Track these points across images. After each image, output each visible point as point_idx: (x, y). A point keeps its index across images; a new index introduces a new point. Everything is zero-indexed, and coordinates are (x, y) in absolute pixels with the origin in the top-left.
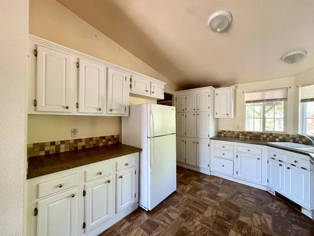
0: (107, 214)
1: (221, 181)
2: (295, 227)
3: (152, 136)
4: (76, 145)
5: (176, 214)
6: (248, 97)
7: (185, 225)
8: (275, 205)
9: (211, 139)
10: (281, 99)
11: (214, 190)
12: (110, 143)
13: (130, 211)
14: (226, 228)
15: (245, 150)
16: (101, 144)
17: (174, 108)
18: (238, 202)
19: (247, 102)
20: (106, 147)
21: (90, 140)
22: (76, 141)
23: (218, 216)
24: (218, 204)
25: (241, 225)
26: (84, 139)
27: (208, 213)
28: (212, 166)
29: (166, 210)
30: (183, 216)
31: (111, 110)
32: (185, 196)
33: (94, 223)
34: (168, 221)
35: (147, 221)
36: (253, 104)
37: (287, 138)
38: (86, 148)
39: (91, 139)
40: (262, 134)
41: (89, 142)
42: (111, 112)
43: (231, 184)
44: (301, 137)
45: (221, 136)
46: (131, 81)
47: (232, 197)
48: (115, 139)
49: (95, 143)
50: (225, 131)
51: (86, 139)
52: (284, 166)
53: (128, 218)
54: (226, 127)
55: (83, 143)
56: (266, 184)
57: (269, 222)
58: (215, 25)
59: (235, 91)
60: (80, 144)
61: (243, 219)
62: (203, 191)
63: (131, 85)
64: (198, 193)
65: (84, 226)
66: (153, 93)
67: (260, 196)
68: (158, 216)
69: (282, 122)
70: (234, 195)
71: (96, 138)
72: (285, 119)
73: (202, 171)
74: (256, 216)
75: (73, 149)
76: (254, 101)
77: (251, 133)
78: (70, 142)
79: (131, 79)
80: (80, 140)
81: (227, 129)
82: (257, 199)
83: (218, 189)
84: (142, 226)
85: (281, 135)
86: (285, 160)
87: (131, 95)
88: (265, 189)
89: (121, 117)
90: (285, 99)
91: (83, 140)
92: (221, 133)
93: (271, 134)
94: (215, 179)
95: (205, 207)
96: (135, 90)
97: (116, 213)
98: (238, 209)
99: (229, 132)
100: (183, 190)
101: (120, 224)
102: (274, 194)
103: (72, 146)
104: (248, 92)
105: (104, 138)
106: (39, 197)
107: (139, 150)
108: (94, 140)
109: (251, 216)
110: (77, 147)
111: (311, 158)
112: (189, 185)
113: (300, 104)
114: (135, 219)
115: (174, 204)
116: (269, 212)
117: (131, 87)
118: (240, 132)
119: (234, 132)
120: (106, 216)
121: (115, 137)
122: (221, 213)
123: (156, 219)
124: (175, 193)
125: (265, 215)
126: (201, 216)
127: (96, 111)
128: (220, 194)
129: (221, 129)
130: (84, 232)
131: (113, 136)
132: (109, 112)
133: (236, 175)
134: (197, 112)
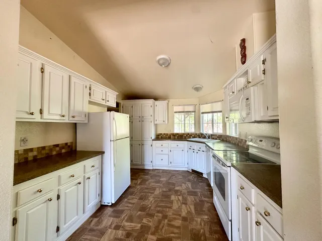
0: (77, 215)
1: (161, 171)
2: (200, 184)
3: (115, 139)
4: (26, 156)
5: (135, 200)
6: (176, 109)
7: (144, 203)
8: (192, 177)
9: (153, 140)
10: (193, 112)
11: (158, 178)
12: (63, 151)
13: (94, 211)
14: (169, 195)
15: (175, 145)
16: (54, 153)
17: (128, 115)
18: (173, 180)
19: (175, 112)
20: (59, 155)
21: (42, 150)
22: (27, 151)
23: (164, 191)
24: (162, 185)
25: (177, 191)
26: (35, 148)
27: (157, 192)
28: (154, 162)
29: (126, 200)
30: (141, 199)
31: (73, 117)
32: (138, 187)
33: (67, 225)
34: (130, 205)
35: (113, 212)
36: (178, 114)
37: (196, 136)
38: (38, 157)
39: (44, 148)
40: (184, 134)
41: (41, 151)
42: (74, 119)
43: (168, 171)
44: (202, 134)
45: (159, 137)
46: (90, 90)
47: (169, 179)
48: (69, 146)
49: (47, 152)
50: (161, 134)
51: (38, 148)
52: (195, 152)
53: (95, 215)
54: (162, 131)
55: (35, 153)
56: (186, 166)
57: (190, 185)
58: (161, 62)
59: (168, 104)
60: (31, 155)
61: (177, 188)
62: (150, 181)
63: (90, 93)
64: (147, 183)
65: (58, 229)
66: (108, 101)
67: (184, 175)
68: (121, 205)
69: (193, 126)
70: (171, 177)
71: (50, 146)
72: (195, 124)
73: (146, 168)
74: (183, 185)
75: (23, 161)
76: (179, 112)
77: (178, 134)
78: (19, 153)
79: (90, 87)
80: (31, 150)
81: (163, 133)
82: (183, 176)
83: (160, 177)
84: (110, 216)
85: (193, 134)
86: (195, 149)
87: (90, 102)
88: (186, 169)
89: (76, 124)
90: (195, 112)
91: (34, 150)
92: (159, 135)
93: (188, 134)
94: (157, 171)
95: (154, 189)
96: (94, 99)
97: (84, 213)
98: (174, 184)
99: (164, 134)
100: (135, 183)
101: (88, 222)
102: (191, 171)
103: (21, 157)
104: (175, 106)
105: (57, 146)
106: (18, 206)
107: (102, 153)
108: (47, 148)
109: (181, 186)
110: (27, 158)
111: (206, 144)
112: (139, 179)
113: (201, 115)
114: (101, 214)
115: (131, 194)
116: (189, 181)
117: (90, 95)
118: (171, 134)
119: (167, 134)
120: (76, 217)
121: (69, 144)
122: (164, 190)
123: (120, 207)
124: (129, 187)
125: (187, 183)
126: (153, 195)
127: (58, 117)
128: (162, 179)
129: (159, 132)
130: (58, 236)
131: (66, 144)
132: (71, 119)
133: (170, 165)
134: (142, 119)
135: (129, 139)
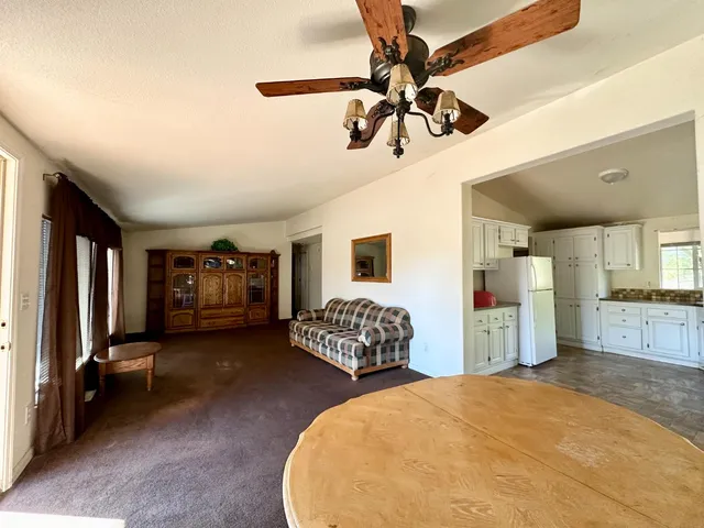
1: (622, 357)
3: (534, 289)
9: (600, 299)
15: (660, 313)
17: (550, 259)
19: (663, 245)
28: (604, 338)
36: (674, 248)
45: (616, 295)
50: (625, 290)
56: (697, 359)
58: (608, 178)
59: (640, 230)
63: (500, 236)
65: (489, 358)
66: (518, 241)
73: (586, 347)
76: (677, 245)
77: (672, 291)
81: (628, 287)
87: (500, 246)
88: (696, 366)
89: (483, 271)
92: (617, 292)
94: (611, 355)
97: (504, 360)
99: (633, 290)
104: (662, 231)
107: (518, 304)
117: (500, 239)
118: (653, 291)
119: (642, 291)
120: (500, 358)
129: (618, 286)
130: (490, 364)
132: (486, 265)
133: (646, 350)
134: (574, 263)
135: (552, 292)
